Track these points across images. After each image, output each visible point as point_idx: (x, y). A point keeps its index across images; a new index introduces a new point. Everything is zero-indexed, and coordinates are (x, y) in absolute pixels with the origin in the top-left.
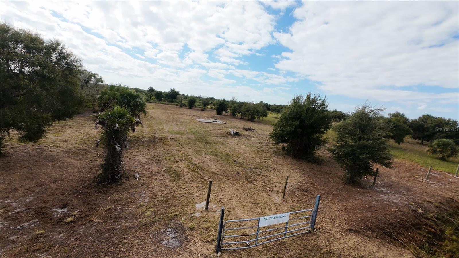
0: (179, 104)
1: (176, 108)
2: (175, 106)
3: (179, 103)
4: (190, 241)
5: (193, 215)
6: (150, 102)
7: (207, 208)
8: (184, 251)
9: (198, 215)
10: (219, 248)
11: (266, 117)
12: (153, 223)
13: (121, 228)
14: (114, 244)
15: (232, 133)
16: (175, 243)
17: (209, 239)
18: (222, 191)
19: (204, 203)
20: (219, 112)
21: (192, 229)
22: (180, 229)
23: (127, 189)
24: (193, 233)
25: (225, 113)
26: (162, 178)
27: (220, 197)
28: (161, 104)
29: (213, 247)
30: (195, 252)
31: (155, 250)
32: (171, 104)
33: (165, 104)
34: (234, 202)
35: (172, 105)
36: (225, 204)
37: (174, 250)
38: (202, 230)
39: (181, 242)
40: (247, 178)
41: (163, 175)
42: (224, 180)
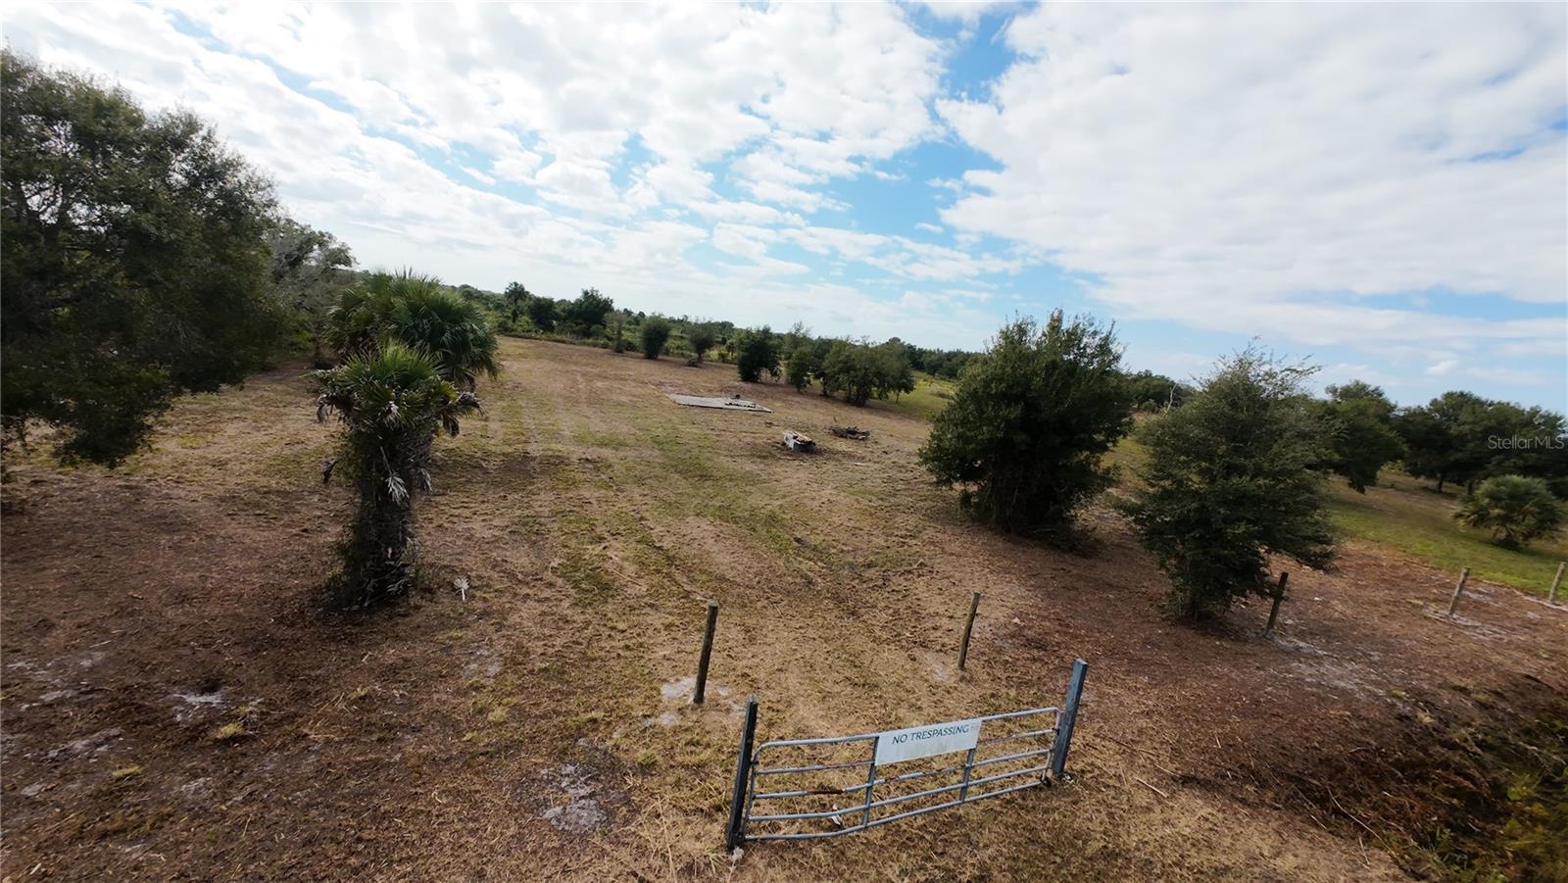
0: (610, 343)
1: (602, 355)
2: (596, 349)
3: (610, 339)
4: (637, 811)
5: (651, 721)
6: (513, 333)
7: (699, 698)
8: (618, 842)
9: (667, 720)
10: (736, 836)
11: (907, 392)
12: (511, 748)
13: (403, 760)
14: (380, 817)
15: (791, 444)
16: (586, 816)
17: (705, 805)
18: (752, 640)
19: (690, 682)
20: (749, 374)
21: (646, 768)
22: (606, 770)
23: (426, 632)
24: (652, 783)
25: (769, 375)
26: (547, 593)
27: (744, 662)
28: (549, 340)
29: (717, 829)
30: (653, 846)
31: (519, 838)
32: (584, 344)
33: (564, 342)
34: (792, 679)
35: (589, 345)
36: (762, 685)
37: (584, 837)
38: (682, 773)
39: (610, 814)
40: (838, 600)
41: (551, 585)
42: (759, 604)
